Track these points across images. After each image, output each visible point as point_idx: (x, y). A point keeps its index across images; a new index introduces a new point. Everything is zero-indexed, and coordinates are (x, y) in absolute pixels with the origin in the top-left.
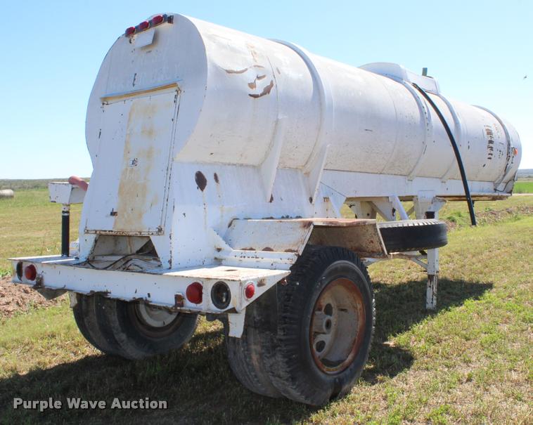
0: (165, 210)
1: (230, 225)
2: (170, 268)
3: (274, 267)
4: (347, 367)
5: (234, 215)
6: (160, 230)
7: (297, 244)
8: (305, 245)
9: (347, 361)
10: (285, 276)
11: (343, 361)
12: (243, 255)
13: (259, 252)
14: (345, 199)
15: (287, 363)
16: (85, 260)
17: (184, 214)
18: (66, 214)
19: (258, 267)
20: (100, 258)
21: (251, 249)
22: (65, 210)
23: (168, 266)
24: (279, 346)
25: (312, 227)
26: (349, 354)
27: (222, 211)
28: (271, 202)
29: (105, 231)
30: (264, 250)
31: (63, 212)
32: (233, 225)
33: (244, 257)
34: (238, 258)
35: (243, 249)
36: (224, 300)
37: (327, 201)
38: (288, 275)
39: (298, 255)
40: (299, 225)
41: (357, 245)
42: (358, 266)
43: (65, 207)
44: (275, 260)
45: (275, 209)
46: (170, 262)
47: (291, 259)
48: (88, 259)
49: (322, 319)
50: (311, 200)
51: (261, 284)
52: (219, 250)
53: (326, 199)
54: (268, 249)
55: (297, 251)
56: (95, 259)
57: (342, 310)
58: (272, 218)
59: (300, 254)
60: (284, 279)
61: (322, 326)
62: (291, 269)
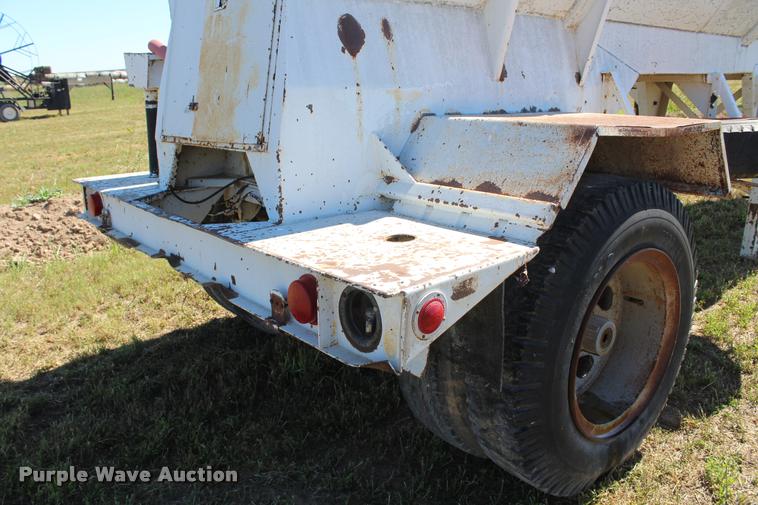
0: (269, 99)
1: (415, 128)
2: (280, 222)
3: (499, 231)
4: (636, 418)
5: (426, 105)
6: (261, 142)
7: (557, 181)
8: (575, 184)
9: (635, 406)
10: (526, 260)
11: (628, 404)
12: (435, 196)
13: (470, 194)
14: (636, 77)
15: (516, 435)
16: (165, 188)
17: (310, 107)
18: (151, 106)
19: (463, 228)
20: (197, 182)
21: (454, 184)
22: (149, 100)
23: (277, 218)
24: (501, 401)
25: (594, 140)
26: (640, 391)
27: (398, 98)
28: (502, 79)
29: (186, 139)
30: (479, 188)
31: (147, 103)
32: (420, 128)
33: (437, 201)
34: (425, 202)
35: (436, 182)
36: (368, 329)
37: (608, 80)
38: (530, 258)
39: (560, 207)
40: (564, 135)
41: (667, 168)
42: (678, 218)
43: (148, 94)
44: (504, 216)
45: (509, 95)
46: (280, 209)
47: (539, 216)
48: (170, 186)
49: (596, 328)
50: (579, 78)
51: (462, 290)
52: (389, 180)
53: (605, 76)
54: (488, 187)
55: (555, 199)
56: (190, 184)
57: (632, 300)
58: (502, 112)
59: (564, 207)
60: (521, 269)
61: (594, 342)
62: (540, 242)
